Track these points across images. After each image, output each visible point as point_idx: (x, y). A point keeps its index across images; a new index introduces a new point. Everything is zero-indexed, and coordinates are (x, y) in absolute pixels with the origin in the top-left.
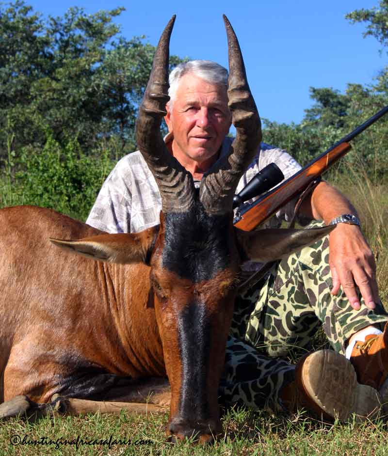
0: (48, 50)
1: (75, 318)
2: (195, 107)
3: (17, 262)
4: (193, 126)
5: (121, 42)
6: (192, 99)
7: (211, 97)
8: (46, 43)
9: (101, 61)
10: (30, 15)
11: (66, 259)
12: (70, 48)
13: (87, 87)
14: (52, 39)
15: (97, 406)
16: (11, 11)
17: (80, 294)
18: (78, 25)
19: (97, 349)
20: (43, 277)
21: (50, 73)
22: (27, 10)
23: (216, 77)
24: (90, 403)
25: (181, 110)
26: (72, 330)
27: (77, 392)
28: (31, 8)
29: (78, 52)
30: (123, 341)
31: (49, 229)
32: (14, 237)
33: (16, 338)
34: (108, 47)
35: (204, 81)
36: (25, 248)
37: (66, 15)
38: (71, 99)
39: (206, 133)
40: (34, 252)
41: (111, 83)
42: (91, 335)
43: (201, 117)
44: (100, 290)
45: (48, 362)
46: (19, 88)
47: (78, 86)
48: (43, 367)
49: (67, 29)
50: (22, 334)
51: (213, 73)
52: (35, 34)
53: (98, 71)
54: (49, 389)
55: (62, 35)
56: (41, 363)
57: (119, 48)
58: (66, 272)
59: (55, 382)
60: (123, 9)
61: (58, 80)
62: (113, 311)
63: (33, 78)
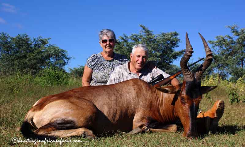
0: (31, 46)
1: (151, 108)
2: (139, 56)
3: (137, 93)
4: (138, 61)
5: (49, 45)
6: (139, 54)
7: (143, 54)
8: (31, 44)
9: (45, 49)
10: (27, 37)
11: (148, 92)
12: (37, 46)
13: (41, 55)
14: (33, 43)
15: (156, 130)
16: (23, 36)
17: (151, 102)
18: (40, 41)
19: (156, 115)
20: (143, 97)
21: (32, 51)
22: (27, 36)
23: (145, 50)
24: (155, 130)
25: (135, 56)
26: (150, 111)
27: (151, 127)
28: (28, 36)
29: (39, 47)
30: (162, 114)
31: (143, 85)
32: (136, 86)
33: (136, 113)
34: (46, 46)
35: (142, 50)
36: (139, 90)
37: (38, 38)
38: (37, 58)
39: (141, 63)
40: (140, 91)
41: (47, 55)
42: (154, 112)
43: (140, 59)
44: (156, 101)
45: (144, 119)
46: (24, 54)
47: (39, 55)
48: (143, 120)
49: (37, 41)
50: (138, 112)
51: (145, 48)
52: (28, 42)
53: (44, 52)
54: (144, 126)
55: (36, 43)
56: (143, 119)
57: (49, 47)
58: (148, 96)
59: (146, 124)
60: (51, 38)
61: (34, 53)
62: (159, 106)
63: (27, 53)
